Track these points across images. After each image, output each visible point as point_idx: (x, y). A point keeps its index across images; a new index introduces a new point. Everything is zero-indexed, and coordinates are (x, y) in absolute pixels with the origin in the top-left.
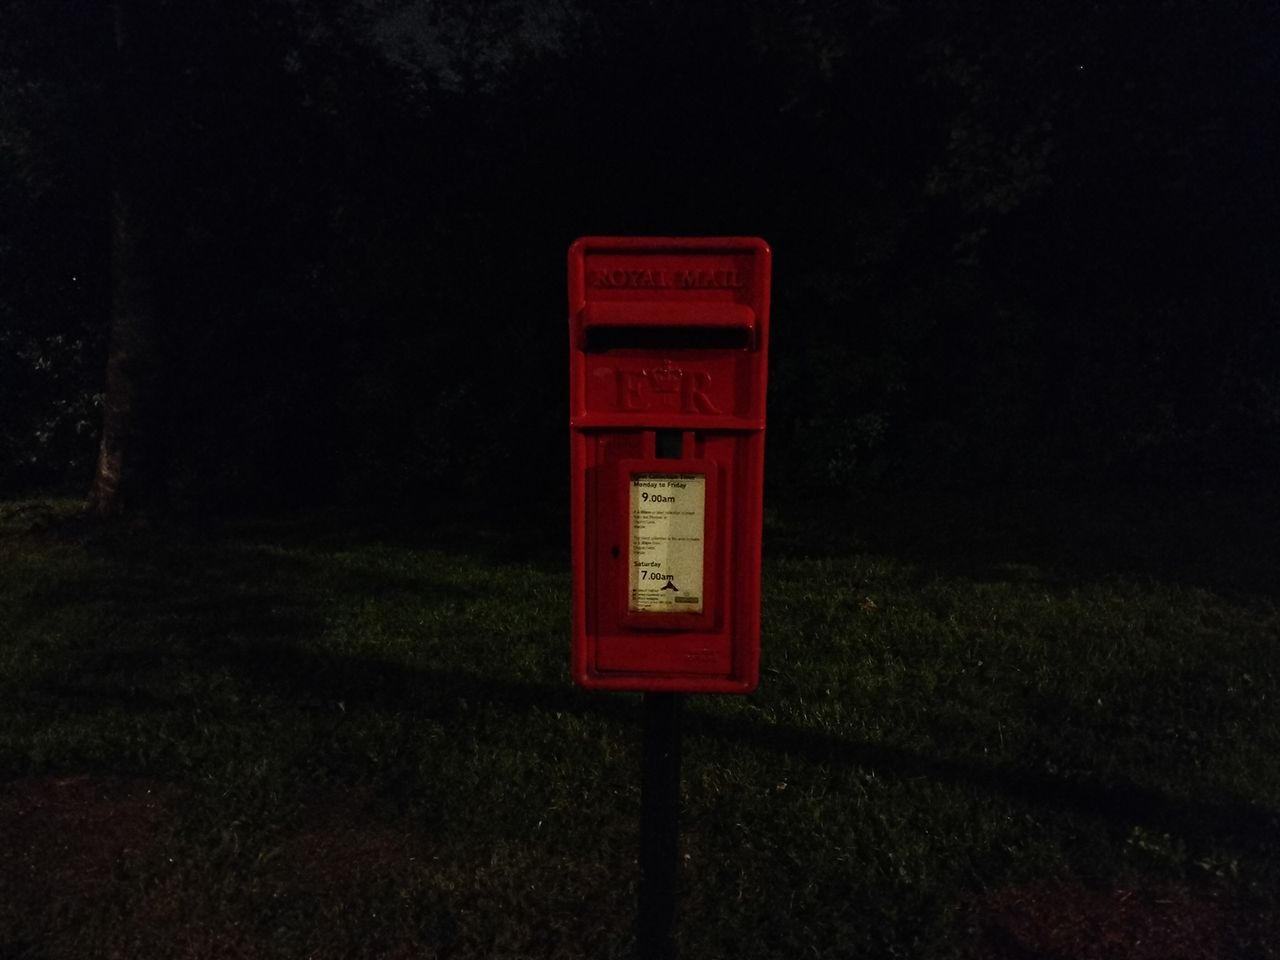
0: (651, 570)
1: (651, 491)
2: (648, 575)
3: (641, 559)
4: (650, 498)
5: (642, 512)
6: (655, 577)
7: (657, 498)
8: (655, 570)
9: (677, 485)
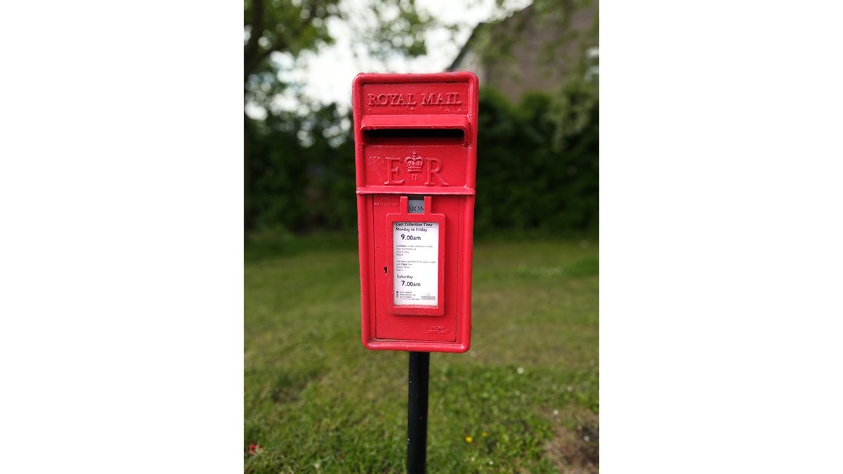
0: (407, 280)
1: (406, 234)
2: (405, 283)
3: (401, 273)
4: (405, 237)
5: (402, 246)
6: (410, 284)
7: (410, 238)
8: (410, 280)
9: (422, 230)
